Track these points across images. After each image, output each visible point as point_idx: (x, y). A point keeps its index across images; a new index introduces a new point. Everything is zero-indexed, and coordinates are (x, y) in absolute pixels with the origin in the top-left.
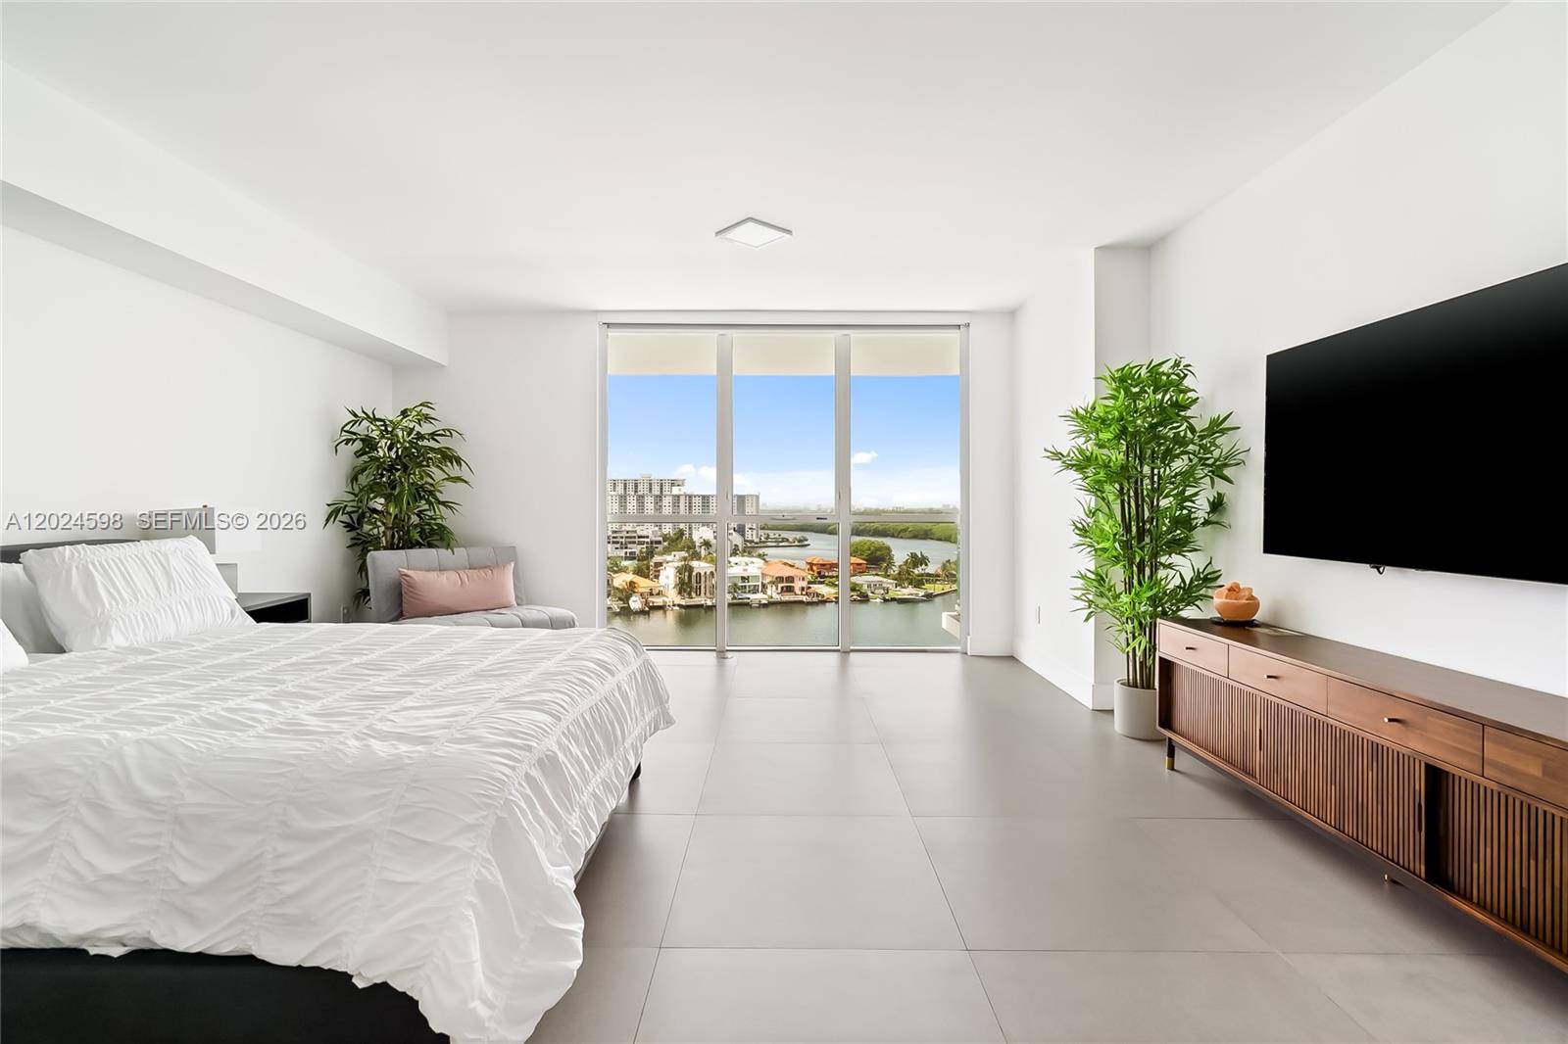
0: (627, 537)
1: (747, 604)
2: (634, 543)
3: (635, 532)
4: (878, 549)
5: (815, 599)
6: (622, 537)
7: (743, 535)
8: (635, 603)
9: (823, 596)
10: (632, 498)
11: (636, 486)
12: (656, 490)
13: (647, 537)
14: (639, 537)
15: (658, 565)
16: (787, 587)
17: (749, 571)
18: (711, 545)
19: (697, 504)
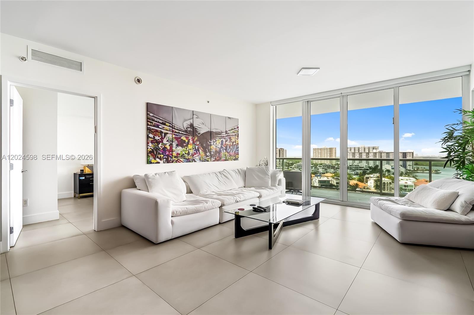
0: (355, 167)
2: (358, 169)
3: (358, 166)
6: (353, 167)
7: (405, 168)
10: (357, 154)
11: (359, 149)
12: (367, 151)
14: (360, 167)
15: (368, 178)
18: (390, 172)
19: (384, 156)
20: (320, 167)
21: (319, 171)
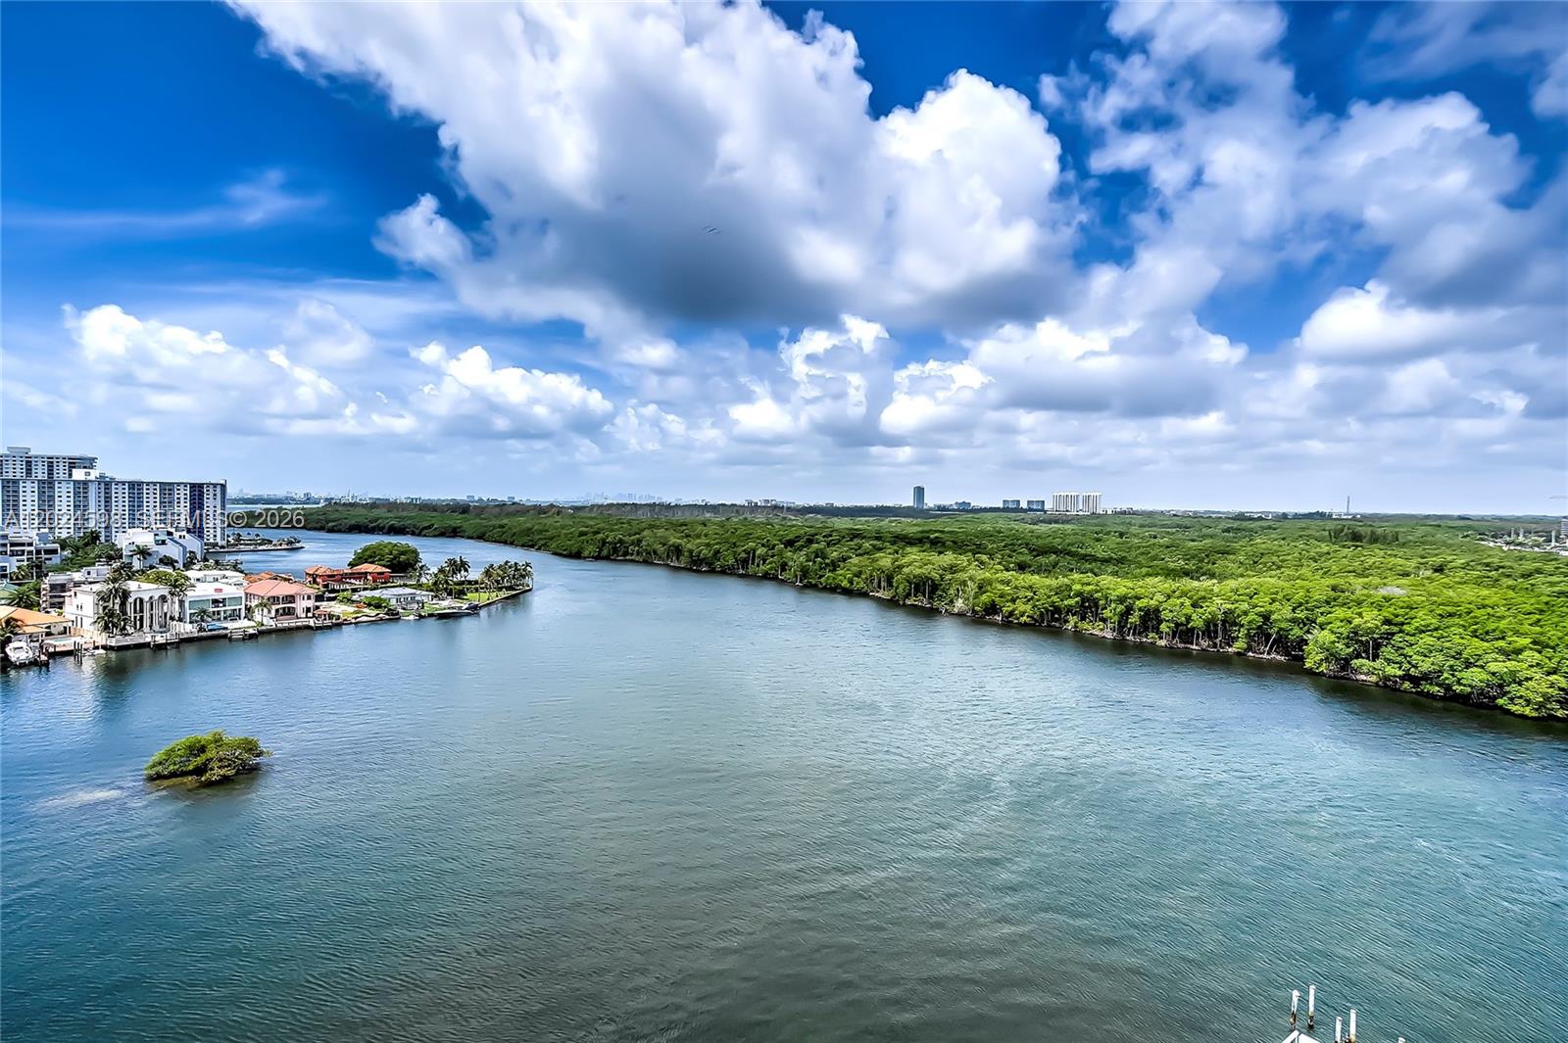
1: (225, 636)
4: (403, 553)
5: (328, 622)
7: (201, 537)
8: (19, 651)
9: (338, 618)
12: (40, 473)
13: (29, 545)
14: (12, 545)
15: (58, 588)
16: (284, 608)
17: (221, 591)
18: (150, 555)
19: (120, 496)
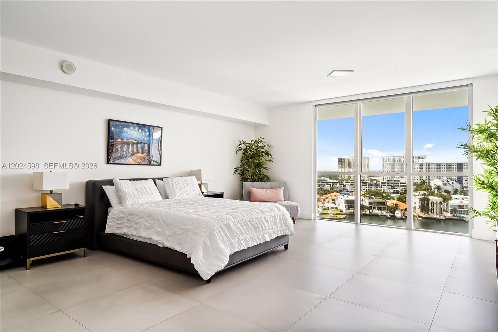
0: (394, 183)
1: (463, 220)
2: (398, 186)
3: (399, 181)
6: (392, 183)
8: (398, 214)
10: (397, 165)
13: (405, 183)
14: (401, 183)
17: (464, 203)
18: (441, 189)
19: (433, 168)
20: (347, 182)
21: (346, 188)
